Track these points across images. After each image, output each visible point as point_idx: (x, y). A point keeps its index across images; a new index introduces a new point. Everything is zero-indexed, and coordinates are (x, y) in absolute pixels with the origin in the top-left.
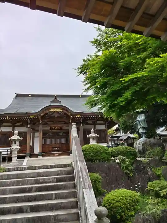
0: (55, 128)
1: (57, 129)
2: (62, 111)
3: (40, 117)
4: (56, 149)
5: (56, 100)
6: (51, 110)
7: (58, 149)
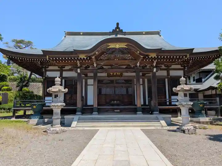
0: (113, 74)
1: (117, 76)
2: (127, 48)
3: (94, 57)
4: (115, 102)
5: (118, 30)
6: (110, 47)
7: (118, 102)
